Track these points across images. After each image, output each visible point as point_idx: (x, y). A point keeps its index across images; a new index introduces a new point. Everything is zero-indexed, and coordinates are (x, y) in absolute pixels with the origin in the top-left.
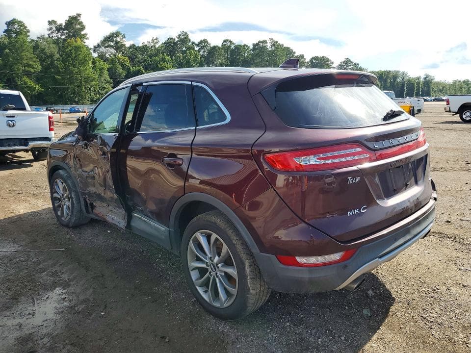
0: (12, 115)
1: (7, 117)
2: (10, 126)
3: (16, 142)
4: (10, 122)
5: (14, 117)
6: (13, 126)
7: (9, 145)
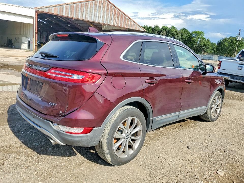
0: (242, 63)
1: (240, 64)
2: (239, 69)
3: (241, 78)
4: (240, 67)
5: (243, 64)
6: (241, 69)
7: (236, 79)
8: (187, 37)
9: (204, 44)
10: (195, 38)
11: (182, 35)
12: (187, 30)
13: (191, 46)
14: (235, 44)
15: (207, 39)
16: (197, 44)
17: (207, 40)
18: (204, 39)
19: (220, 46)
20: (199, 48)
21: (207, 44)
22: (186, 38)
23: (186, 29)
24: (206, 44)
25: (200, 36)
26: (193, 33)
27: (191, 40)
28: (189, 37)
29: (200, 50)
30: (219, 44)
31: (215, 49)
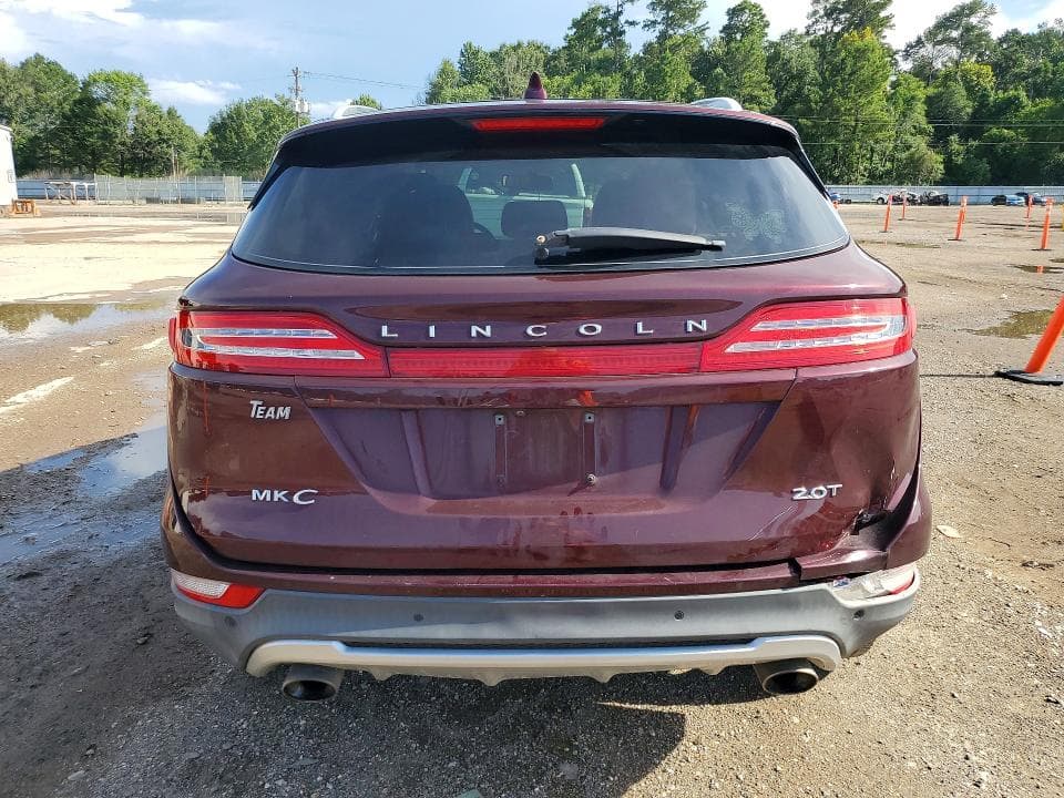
8: (65, 99)
9: (159, 132)
10: (108, 106)
11: (37, 90)
12: (55, 64)
13: (103, 145)
14: (281, 130)
15: (165, 110)
16: (130, 132)
17: (169, 113)
18: (153, 109)
19: (225, 139)
20: (141, 153)
21: (173, 132)
22: (67, 108)
23: (52, 59)
24: (166, 130)
25: (132, 98)
26: (95, 81)
27: (94, 116)
28: (80, 102)
29: (148, 160)
30: (218, 129)
31: (206, 152)
